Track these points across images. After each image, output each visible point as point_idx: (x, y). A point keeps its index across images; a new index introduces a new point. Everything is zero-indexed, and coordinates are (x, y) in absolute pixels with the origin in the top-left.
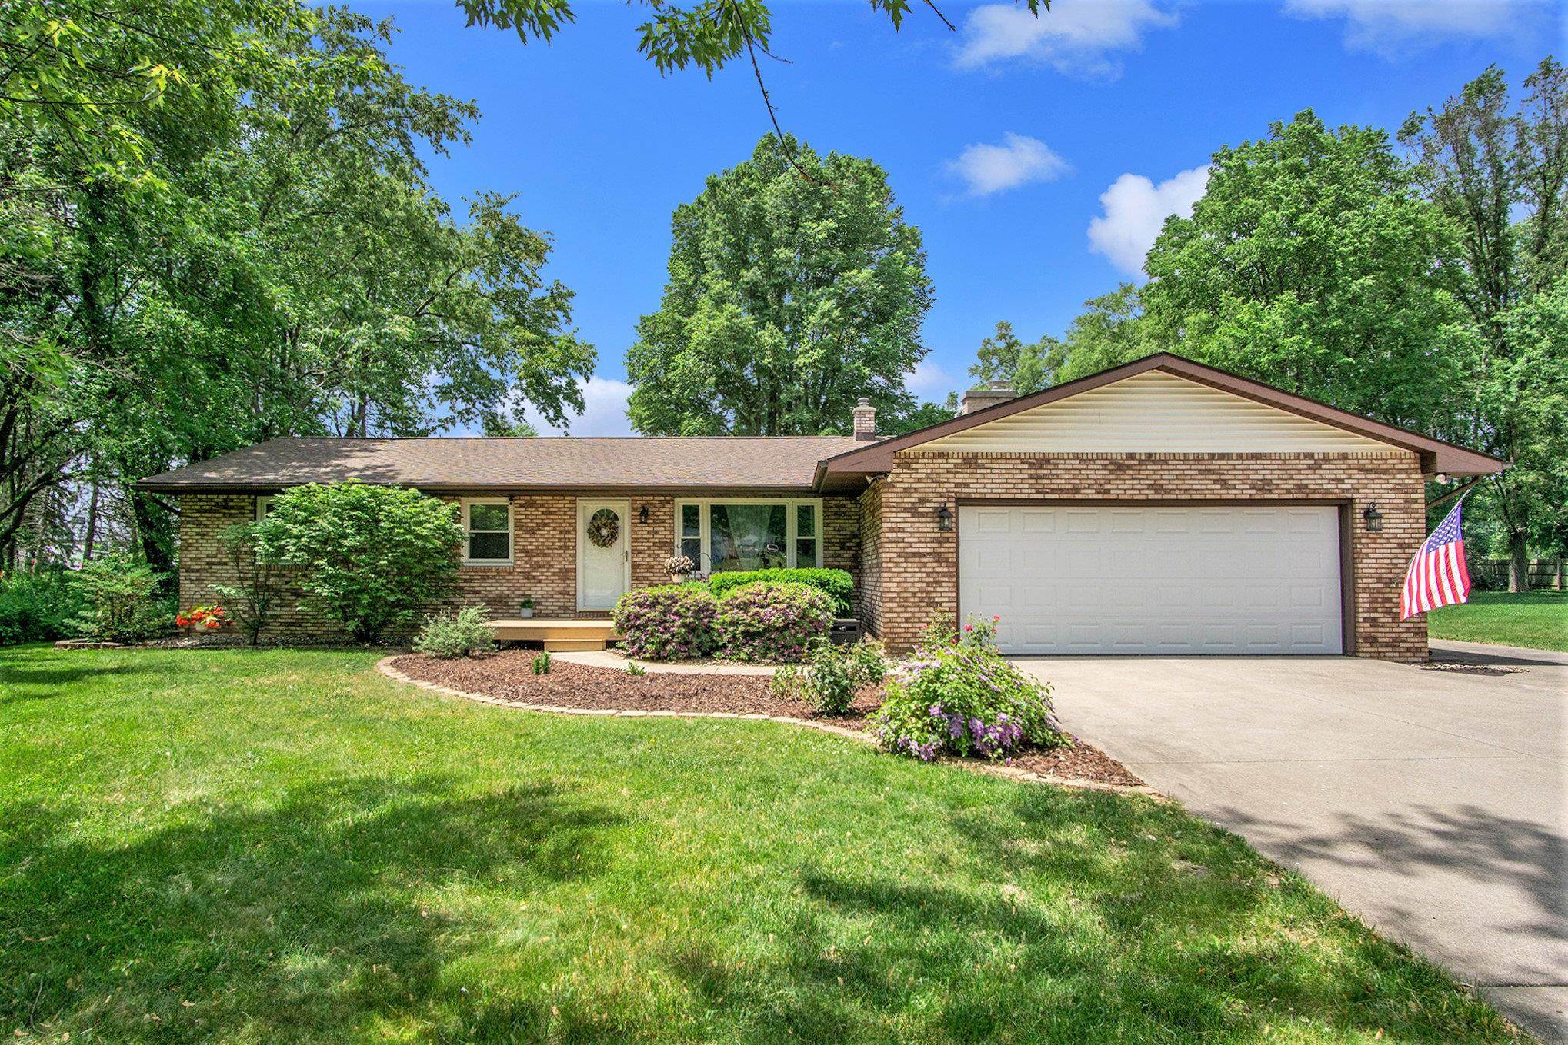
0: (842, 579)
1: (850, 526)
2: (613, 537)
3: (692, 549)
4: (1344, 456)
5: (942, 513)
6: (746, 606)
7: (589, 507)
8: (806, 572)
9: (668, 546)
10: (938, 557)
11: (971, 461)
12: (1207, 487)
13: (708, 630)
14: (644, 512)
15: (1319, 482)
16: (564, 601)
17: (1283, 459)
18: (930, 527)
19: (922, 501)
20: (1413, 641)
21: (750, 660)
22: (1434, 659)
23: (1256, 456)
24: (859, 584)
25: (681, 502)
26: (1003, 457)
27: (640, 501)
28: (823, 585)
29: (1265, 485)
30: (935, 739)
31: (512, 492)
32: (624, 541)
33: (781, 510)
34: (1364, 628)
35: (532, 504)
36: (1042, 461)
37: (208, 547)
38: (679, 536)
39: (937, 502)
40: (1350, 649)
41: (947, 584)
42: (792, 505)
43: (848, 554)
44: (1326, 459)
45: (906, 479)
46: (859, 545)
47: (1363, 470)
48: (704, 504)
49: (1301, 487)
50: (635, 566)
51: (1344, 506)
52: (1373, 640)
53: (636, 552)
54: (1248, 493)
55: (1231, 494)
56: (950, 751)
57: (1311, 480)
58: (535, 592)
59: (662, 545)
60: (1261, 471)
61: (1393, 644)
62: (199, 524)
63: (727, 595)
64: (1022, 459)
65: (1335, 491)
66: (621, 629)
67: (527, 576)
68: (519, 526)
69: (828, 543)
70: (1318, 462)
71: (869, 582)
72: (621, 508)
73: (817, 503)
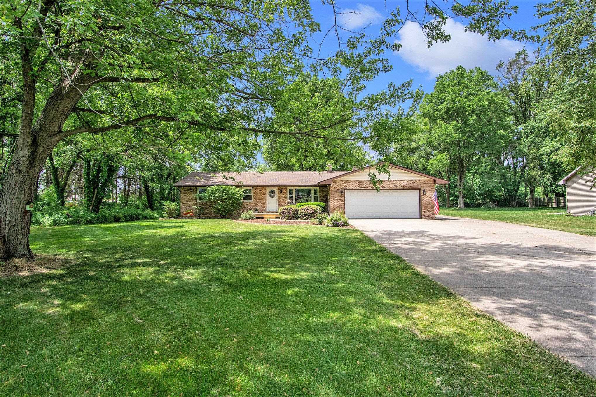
0: (323, 204)
1: (325, 193)
2: (274, 196)
3: (291, 198)
4: (419, 180)
5: (342, 192)
6: (304, 210)
7: (269, 190)
8: (316, 203)
9: (286, 197)
10: (341, 200)
11: (347, 182)
12: (393, 187)
13: (297, 214)
14: (281, 190)
15: (415, 185)
16: (264, 209)
17: (408, 181)
18: (339, 194)
19: (338, 189)
20: (432, 216)
21: (305, 219)
22: (436, 219)
23: (402, 180)
24: (327, 205)
25: (289, 188)
26: (353, 181)
27: (280, 188)
28: (319, 205)
29: (404, 186)
30: (332, 225)
31: (252, 186)
32: (276, 196)
33: (310, 190)
34: (423, 213)
35: (257, 189)
36: (361, 182)
37: (186, 198)
38: (288, 195)
39: (341, 190)
40: (421, 218)
41: (343, 205)
42: (313, 188)
43: (325, 199)
44: (416, 181)
45: (335, 185)
46: (327, 197)
47: (423, 183)
48: (294, 189)
49: (411, 186)
50: (279, 202)
51: (420, 190)
52: (424, 216)
53: (279, 199)
54: (400, 188)
55: (397, 188)
56: (334, 226)
57: (413, 185)
58: (258, 208)
59: (285, 197)
60: (403, 183)
61: (428, 216)
62: (185, 193)
63: (301, 208)
64: (357, 181)
65: (417, 187)
66: (280, 214)
67: (256, 204)
68: (254, 193)
69: (320, 197)
70: (414, 181)
71: (329, 205)
72: (276, 189)
73: (318, 188)
